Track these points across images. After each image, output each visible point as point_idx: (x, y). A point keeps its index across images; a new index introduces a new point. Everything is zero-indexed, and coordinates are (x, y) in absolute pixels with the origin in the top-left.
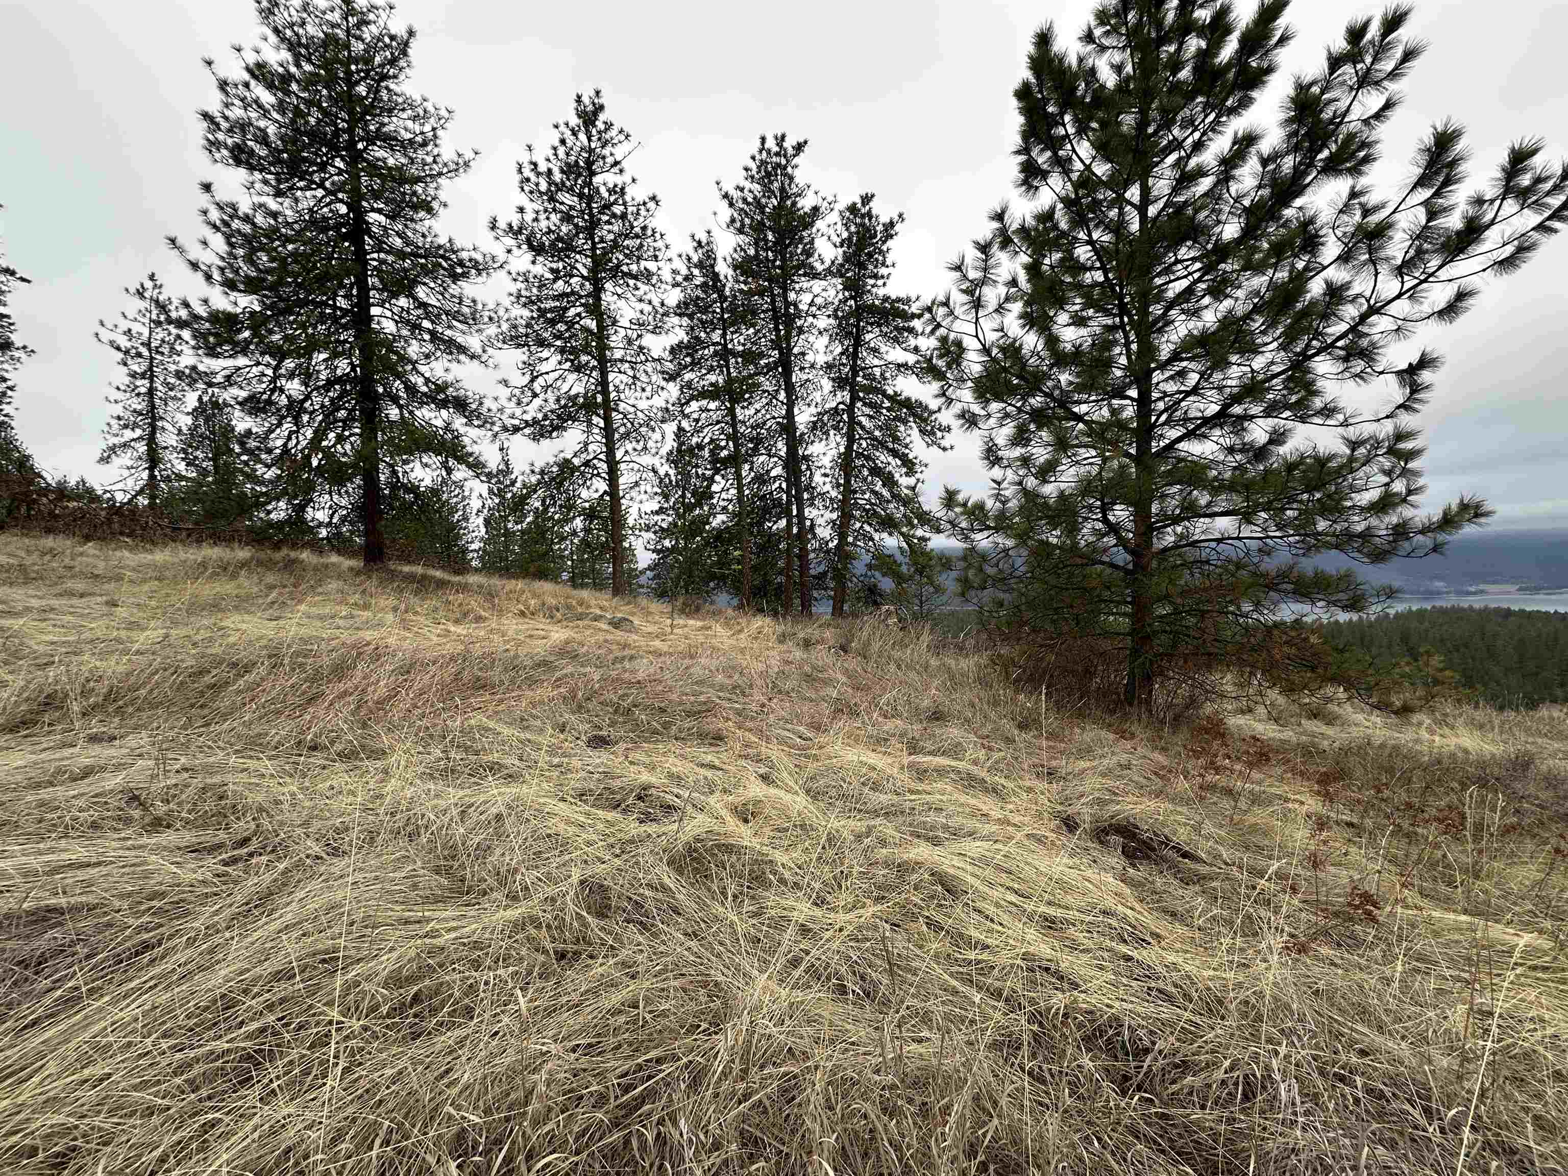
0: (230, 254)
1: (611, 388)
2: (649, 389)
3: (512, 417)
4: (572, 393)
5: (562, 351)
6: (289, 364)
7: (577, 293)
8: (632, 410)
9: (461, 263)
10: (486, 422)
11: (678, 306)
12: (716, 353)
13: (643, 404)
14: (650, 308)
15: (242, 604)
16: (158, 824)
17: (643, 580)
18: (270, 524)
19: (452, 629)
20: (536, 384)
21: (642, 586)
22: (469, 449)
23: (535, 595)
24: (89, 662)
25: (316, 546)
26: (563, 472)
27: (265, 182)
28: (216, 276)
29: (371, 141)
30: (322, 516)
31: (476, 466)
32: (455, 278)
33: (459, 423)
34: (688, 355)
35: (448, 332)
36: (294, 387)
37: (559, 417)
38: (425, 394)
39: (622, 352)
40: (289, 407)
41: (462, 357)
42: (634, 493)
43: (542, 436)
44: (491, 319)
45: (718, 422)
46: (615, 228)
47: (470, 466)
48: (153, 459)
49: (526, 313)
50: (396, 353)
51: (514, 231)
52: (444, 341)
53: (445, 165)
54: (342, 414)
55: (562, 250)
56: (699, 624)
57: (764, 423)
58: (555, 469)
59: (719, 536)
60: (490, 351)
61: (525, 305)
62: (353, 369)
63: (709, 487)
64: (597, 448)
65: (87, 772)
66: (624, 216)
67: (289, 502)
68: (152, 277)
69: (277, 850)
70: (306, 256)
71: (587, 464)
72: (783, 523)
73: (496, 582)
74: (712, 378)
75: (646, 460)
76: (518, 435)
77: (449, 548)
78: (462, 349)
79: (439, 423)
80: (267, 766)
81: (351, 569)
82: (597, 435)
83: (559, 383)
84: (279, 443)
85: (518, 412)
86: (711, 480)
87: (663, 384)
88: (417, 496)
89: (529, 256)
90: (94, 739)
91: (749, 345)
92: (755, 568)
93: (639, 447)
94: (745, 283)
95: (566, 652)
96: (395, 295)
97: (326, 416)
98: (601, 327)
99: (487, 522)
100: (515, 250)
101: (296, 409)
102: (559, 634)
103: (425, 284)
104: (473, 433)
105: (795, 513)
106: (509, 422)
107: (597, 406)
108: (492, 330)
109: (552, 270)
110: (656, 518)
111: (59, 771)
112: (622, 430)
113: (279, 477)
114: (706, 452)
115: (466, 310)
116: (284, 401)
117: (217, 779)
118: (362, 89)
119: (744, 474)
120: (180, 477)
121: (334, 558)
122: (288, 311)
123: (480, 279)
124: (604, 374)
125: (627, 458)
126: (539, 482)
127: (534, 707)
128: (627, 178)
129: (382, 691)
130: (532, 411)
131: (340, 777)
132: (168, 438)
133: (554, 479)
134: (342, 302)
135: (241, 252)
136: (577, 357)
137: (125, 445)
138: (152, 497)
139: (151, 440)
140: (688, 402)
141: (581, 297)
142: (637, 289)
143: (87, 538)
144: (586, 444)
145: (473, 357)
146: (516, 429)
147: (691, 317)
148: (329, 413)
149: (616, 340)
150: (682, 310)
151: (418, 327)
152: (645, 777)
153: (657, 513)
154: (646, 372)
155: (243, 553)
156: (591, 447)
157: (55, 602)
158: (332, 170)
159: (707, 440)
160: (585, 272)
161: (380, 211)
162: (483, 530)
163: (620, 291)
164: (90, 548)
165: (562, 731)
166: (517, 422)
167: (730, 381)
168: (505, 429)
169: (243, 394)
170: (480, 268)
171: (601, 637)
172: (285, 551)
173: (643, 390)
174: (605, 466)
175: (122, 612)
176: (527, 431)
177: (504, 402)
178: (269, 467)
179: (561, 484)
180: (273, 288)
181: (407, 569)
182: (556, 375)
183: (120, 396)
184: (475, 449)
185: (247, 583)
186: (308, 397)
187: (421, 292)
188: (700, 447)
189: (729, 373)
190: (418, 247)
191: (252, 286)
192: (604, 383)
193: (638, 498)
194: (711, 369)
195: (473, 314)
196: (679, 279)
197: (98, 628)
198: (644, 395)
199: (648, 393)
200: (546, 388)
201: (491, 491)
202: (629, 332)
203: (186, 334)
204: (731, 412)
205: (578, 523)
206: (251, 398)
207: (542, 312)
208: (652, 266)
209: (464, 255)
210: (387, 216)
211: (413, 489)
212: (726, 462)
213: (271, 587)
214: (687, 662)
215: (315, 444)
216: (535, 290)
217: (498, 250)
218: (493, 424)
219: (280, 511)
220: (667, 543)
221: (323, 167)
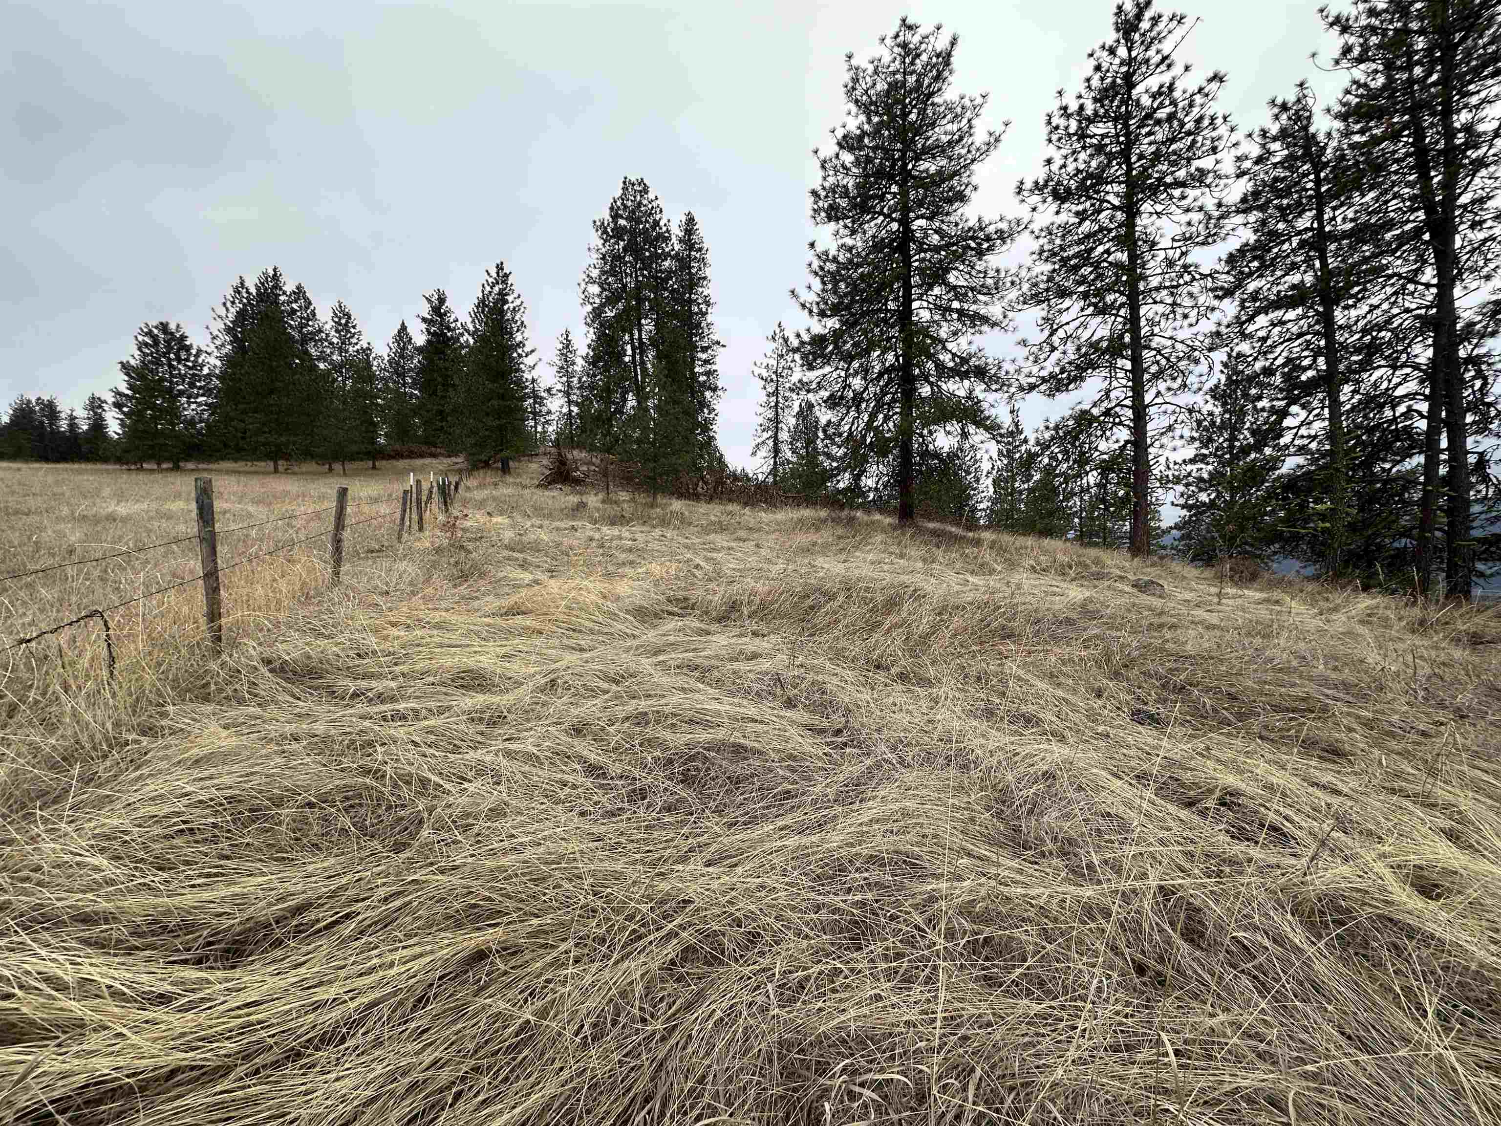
0: (823, 290)
1: (1143, 322)
2: (1193, 314)
3: (1029, 375)
4: (1094, 338)
5: (1085, 296)
6: (856, 364)
7: (1106, 229)
8: (1169, 343)
9: (988, 239)
10: (1003, 385)
11: (1244, 200)
12: (1302, 244)
13: (1184, 334)
14: (1201, 216)
15: (825, 549)
16: (790, 704)
17: (1166, 540)
18: (839, 492)
19: (971, 579)
20: (1055, 338)
21: (1164, 548)
22: (987, 413)
23: (1046, 552)
24: (750, 582)
25: (867, 507)
26: (1079, 425)
27: (846, 226)
28: (815, 310)
29: (917, 158)
30: (871, 483)
31: (992, 428)
32: (980, 254)
33: (979, 390)
34: (1254, 258)
35: (974, 307)
36: (857, 383)
37: (1078, 367)
38: (951, 369)
39: (1159, 279)
40: (854, 399)
41: (985, 328)
42: (1165, 440)
43: (1058, 390)
44: (1013, 283)
45: (1300, 335)
46: (1159, 137)
47: (987, 429)
48: (776, 451)
49: (1049, 267)
50: (931, 337)
51: (1038, 187)
52: (969, 316)
53: (978, 149)
54: (888, 398)
55: (1093, 186)
56: (1258, 595)
57: (1389, 321)
58: (1070, 423)
59: (1292, 483)
60: (1010, 315)
61: (1046, 260)
62: (897, 360)
63: (1279, 421)
64: (1121, 393)
65: (755, 656)
66: (1171, 117)
67: (852, 473)
68: (779, 325)
69: (864, 748)
70: (870, 274)
71: (1107, 413)
72: (1419, 459)
73: (1006, 538)
74: (1294, 278)
75: (1185, 399)
76: (1034, 393)
77: (961, 508)
78: (985, 320)
79: (962, 393)
80: (849, 675)
81: (890, 525)
82: (1122, 380)
83: (1080, 331)
84: (847, 427)
85: (1035, 370)
86: (1284, 413)
87: (1216, 303)
88: (941, 460)
89: (1054, 207)
90: (755, 634)
91: (1364, 218)
92: (1352, 527)
93: (1175, 385)
94: (1362, 132)
95: (1088, 611)
96: (931, 287)
97: (878, 402)
98: (1133, 257)
99: (995, 482)
100: (1041, 207)
101: (858, 399)
102: (1076, 593)
103: (956, 269)
104: (991, 397)
105: (1444, 444)
106: (1025, 381)
107: (1125, 346)
108: (1013, 294)
109: (1077, 214)
110: (1189, 467)
111: (741, 652)
112: (1154, 369)
113: (846, 454)
114: (1278, 380)
115: (990, 282)
116: (851, 394)
117: (820, 678)
118: (913, 117)
119: (1343, 398)
120: (789, 462)
121: (878, 517)
122: (855, 323)
123: (1005, 247)
124: (1134, 308)
125: (1157, 400)
126: (1053, 438)
127: (1064, 664)
128: (1177, 70)
129: (924, 627)
130: (1050, 367)
131: (898, 694)
132: (784, 436)
133: (1069, 432)
134: (891, 305)
135: (830, 286)
136: (1103, 299)
137: (763, 443)
138: (775, 476)
139: (775, 437)
140: (1251, 319)
141: (1110, 231)
142: (1183, 197)
143: (746, 504)
144: (1108, 392)
145: (994, 325)
146: (1032, 387)
147: (1262, 208)
148: (879, 399)
149: (1154, 266)
150: (1246, 205)
151: (949, 309)
152: (1231, 780)
153: (1192, 461)
154: (1190, 295)
155: (823, 513)
156: (1113, 395)
157: (733, 544)
158: (889, 196)
159: (1280, 361)
160: (1116, 202)
161: (922, 217)
162: (991, 489)
163: (1159, 208)
164: (747, 510)
165: (1099, 696)
166: (1032, 380)
167: (1326, 274)
168: (1021, 389)
169: (827, 394)
170: (1003, 236)
171: (1125, 600)
172: (846, 512)
173: (1186, 316)
174: (1129, 413)
175: (763, 552)
176: (1043, 387)
177: (1021, 362)
178: (839, 447)
179: (1077, 438)
180: (848, 308)
181: (931, 525)
182: (1077, 323)
183: (762, 410)
184: (993, 412)
185: (825, 536)
186: (866, 388)
187: (952, 278)
188: (1268, 371)
189: (1324, 264)
190: (951, 237)
191: (835, 310)
192: (1134, 320)
193: (1171, 445)
194: (1294, 266)
195: (996, 283)
196: (1247, 164)
197: (753, 561)
198: (1186, 323)
199: (1192, 319)
200: (1065, 340)
201: (1000, 452)
202: (1170, 253)
203: (797, 357)
204: (1327, 319)
205: (1093, 478)
206: (832, 396)
207: (1064, 261)
208: (1207, 163)
209: (991, 229)
210: (927, 219)
211: (936, 455)
212: (1310, 387)
213: (840, 538)
214: (1258, 641)
215: (869, 426)
216: (1058, 242)
217: (1023, 211)
218: (1010, 386)
219: (844, 481)
220: (1204, 497)
221: (882, 198)
